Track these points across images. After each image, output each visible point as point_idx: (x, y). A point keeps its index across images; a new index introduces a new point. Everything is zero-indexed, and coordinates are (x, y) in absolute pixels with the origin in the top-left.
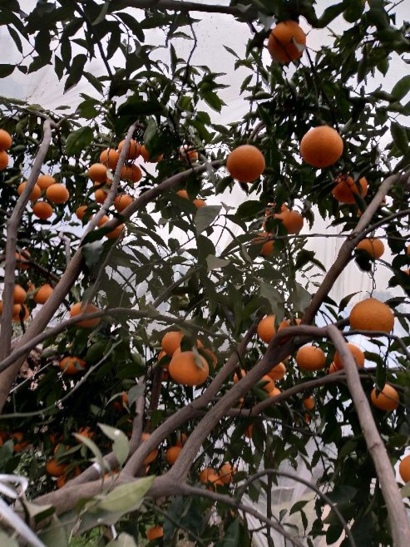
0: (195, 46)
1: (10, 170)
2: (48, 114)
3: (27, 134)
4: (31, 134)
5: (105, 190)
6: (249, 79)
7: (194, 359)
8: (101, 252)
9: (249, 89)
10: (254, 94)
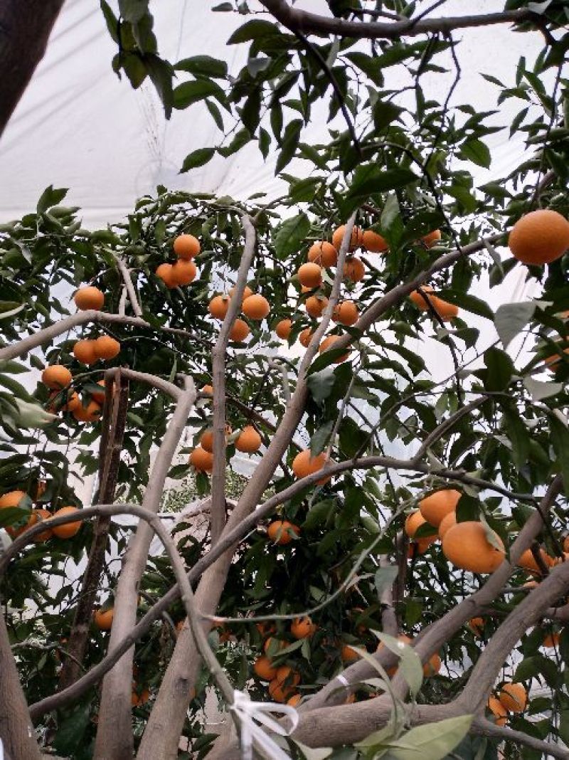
0: (458, 78)
1: (196, 283)
2: (238, 206)
3: (214, 236)
4: (219, 235)
5: (319, 298)
6: (524, 113)
7: (484, 535)
8: (332, 383)
9: (525, 129)
10: (531, 135)
